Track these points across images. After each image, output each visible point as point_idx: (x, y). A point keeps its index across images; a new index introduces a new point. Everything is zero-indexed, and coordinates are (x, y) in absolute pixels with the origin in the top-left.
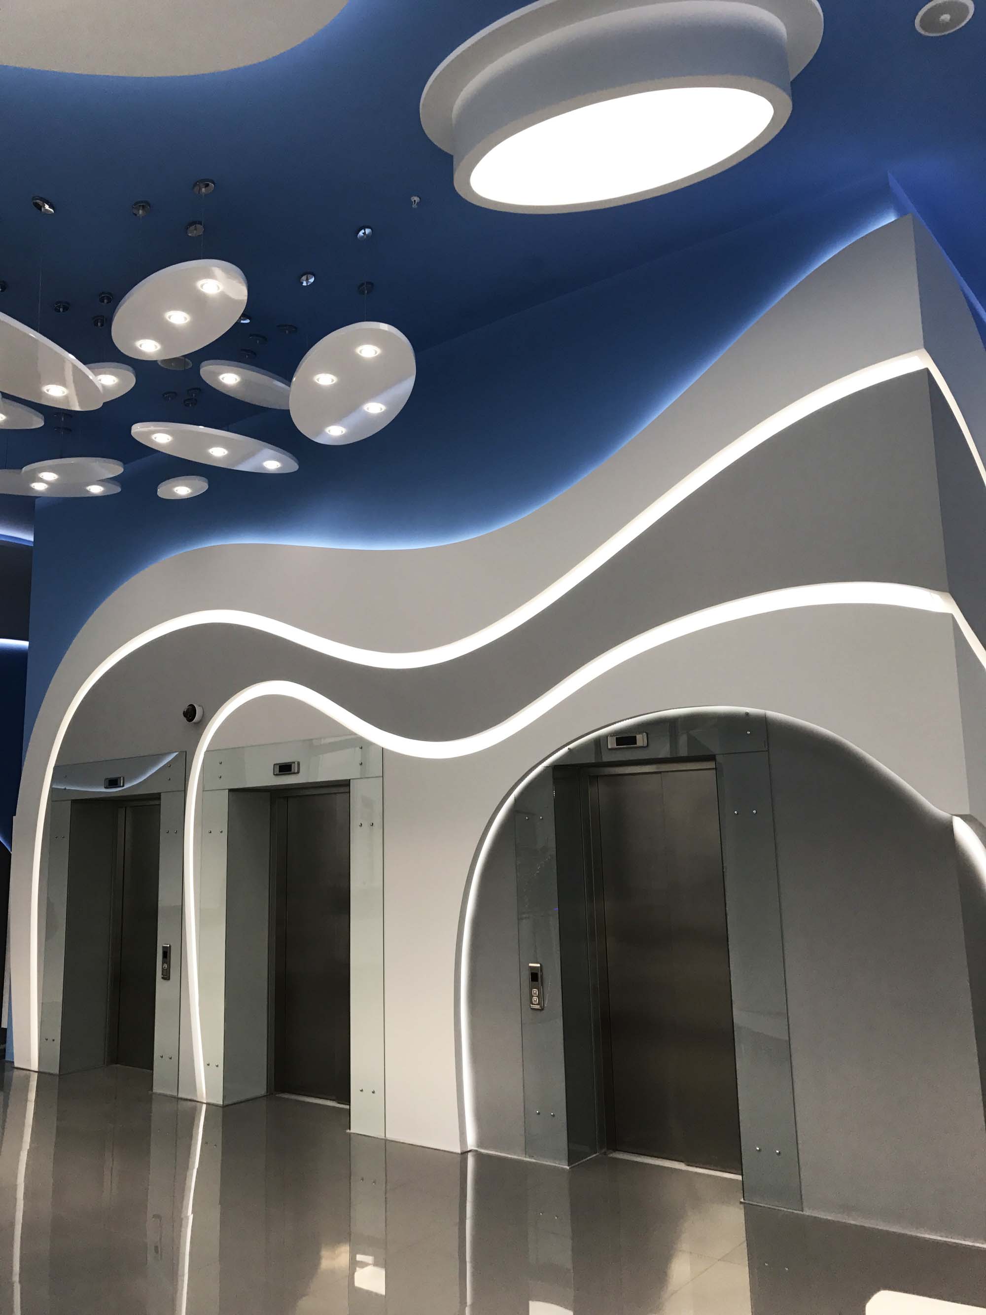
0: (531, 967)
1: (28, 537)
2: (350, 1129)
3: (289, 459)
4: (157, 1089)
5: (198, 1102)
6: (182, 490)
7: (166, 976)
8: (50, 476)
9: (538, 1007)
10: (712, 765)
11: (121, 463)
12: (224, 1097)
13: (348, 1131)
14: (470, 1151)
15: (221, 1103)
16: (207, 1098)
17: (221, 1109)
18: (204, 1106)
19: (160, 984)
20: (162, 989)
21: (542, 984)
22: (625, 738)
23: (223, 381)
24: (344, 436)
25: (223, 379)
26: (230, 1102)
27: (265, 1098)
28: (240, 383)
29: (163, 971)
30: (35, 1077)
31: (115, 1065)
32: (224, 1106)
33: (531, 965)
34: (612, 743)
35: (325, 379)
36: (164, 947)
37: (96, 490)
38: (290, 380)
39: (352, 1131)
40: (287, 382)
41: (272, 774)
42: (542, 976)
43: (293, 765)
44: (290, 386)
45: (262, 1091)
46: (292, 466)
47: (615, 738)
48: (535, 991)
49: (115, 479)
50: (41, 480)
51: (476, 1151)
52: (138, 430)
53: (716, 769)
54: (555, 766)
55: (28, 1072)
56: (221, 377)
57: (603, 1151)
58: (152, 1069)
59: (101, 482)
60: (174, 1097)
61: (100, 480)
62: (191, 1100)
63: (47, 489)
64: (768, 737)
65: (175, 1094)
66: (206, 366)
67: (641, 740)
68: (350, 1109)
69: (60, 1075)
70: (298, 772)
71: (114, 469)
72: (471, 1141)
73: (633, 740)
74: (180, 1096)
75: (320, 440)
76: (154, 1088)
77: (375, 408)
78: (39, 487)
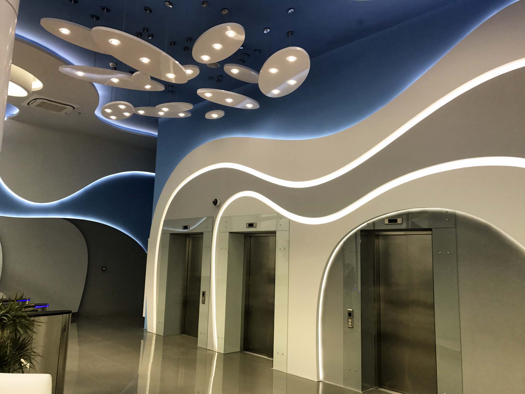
0: (349, 311)
1: (156, 133)
2: (273, 367)
3: (257, 104)
4: (199, 345)
5: (214, 351)
6: (215, 115)
7: (204, 303)
8: (166, 109)
9: (351, 327)
10: (430, 232)
11: (192, 105)
12: (224, 351)
13: (272, 368)
14: (321, 381)
15: (223, 352)
16: (218, 350)
17: (223, 355)
18: (217, 353)
19: (201, 306)
20: (202, 307)
21: (353, 318)
22: (392, 220)
23: (232, 72)
24: (279, 94)
25: (232, 71)
26: (226, 353)
27: (239, 353)
28: (238, 73)
29: (202, 301)
30: (155, 336)
31: (183, 335)
32: (224, 354)
33: (348, 309)
34: (387, 222)
35: (274, 71)
36: (203, 291)
37: (182, 115)
38: (259, 72)
39: (274, 368)
40: (258, 73)
41: (246, 227)
42: (353, 314)
43: (254, 224)
44: (259, 74)
45: (238, 350)
46: (257, 106)
47: (388, 219)
48: (350, 320)
49: (190, 111)
50: (163, 111)
51: (323, 381)
52: (200, 91)
53: (432, 234)
54: (361, 230)
55: (152, 334)
56: (232, 70)
57: (376, 387)
58: (197, 337)
59: (184, 112)
60: (205, 349)
61: (183, 112)
62: (212, 350)
63: (164, 115)
64: (456, 222)
65: (206, 348)
66: (226, 66)
67: (399, 221)
68: (273, 360)
69: (163, 336)
70: (256, 227)
71: (190, 107)
72: (321, 377)
73: (396, 221)
74: (208, 348)
75: (269, 95)
76: (198, 344)
77: (292, 82)
78: (161, 114)
